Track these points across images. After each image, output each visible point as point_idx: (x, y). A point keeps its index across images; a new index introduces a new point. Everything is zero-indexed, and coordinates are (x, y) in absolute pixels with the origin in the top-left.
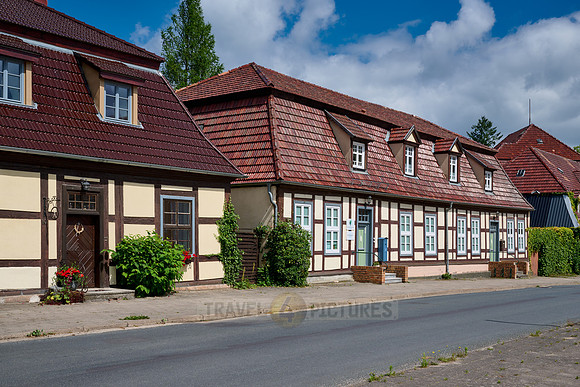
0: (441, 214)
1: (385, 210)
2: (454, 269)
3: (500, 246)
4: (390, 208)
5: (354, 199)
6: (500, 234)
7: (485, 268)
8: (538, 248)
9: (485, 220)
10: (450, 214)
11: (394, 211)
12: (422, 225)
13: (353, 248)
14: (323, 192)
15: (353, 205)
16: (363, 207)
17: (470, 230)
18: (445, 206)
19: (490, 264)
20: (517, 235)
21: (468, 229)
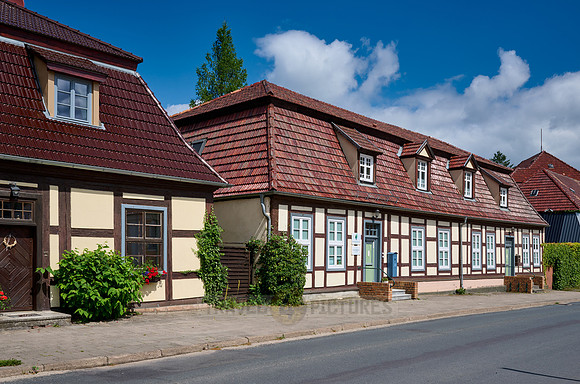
0: (455, 229)
1: (394, 225)
2: (468, 284)
3: (516, 261)
4: (400, 222)
5: (360, 213)
6: (516, 249)
7: (500, 282)
8: (553, 263)
9: (500, 235)
10: (464, 229)
11: (405, 226)
12: (436, 239)
13: (359, 264)
14: (325, 205)
15: (360, 219)
16: (371, 221)
17: (485, 245)
18: (460, 221)
19: (506, 278)
20: (532, 250)
21: (483, 244)
